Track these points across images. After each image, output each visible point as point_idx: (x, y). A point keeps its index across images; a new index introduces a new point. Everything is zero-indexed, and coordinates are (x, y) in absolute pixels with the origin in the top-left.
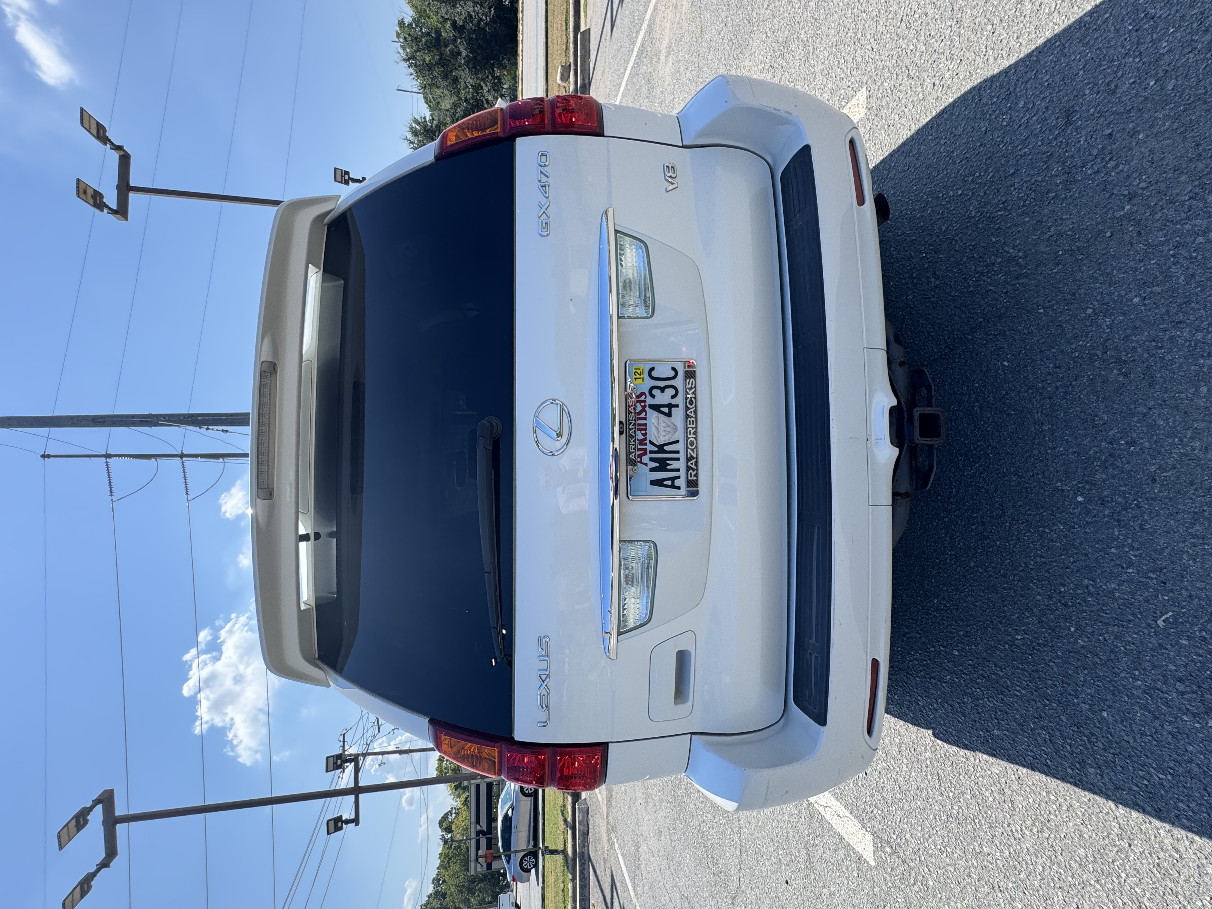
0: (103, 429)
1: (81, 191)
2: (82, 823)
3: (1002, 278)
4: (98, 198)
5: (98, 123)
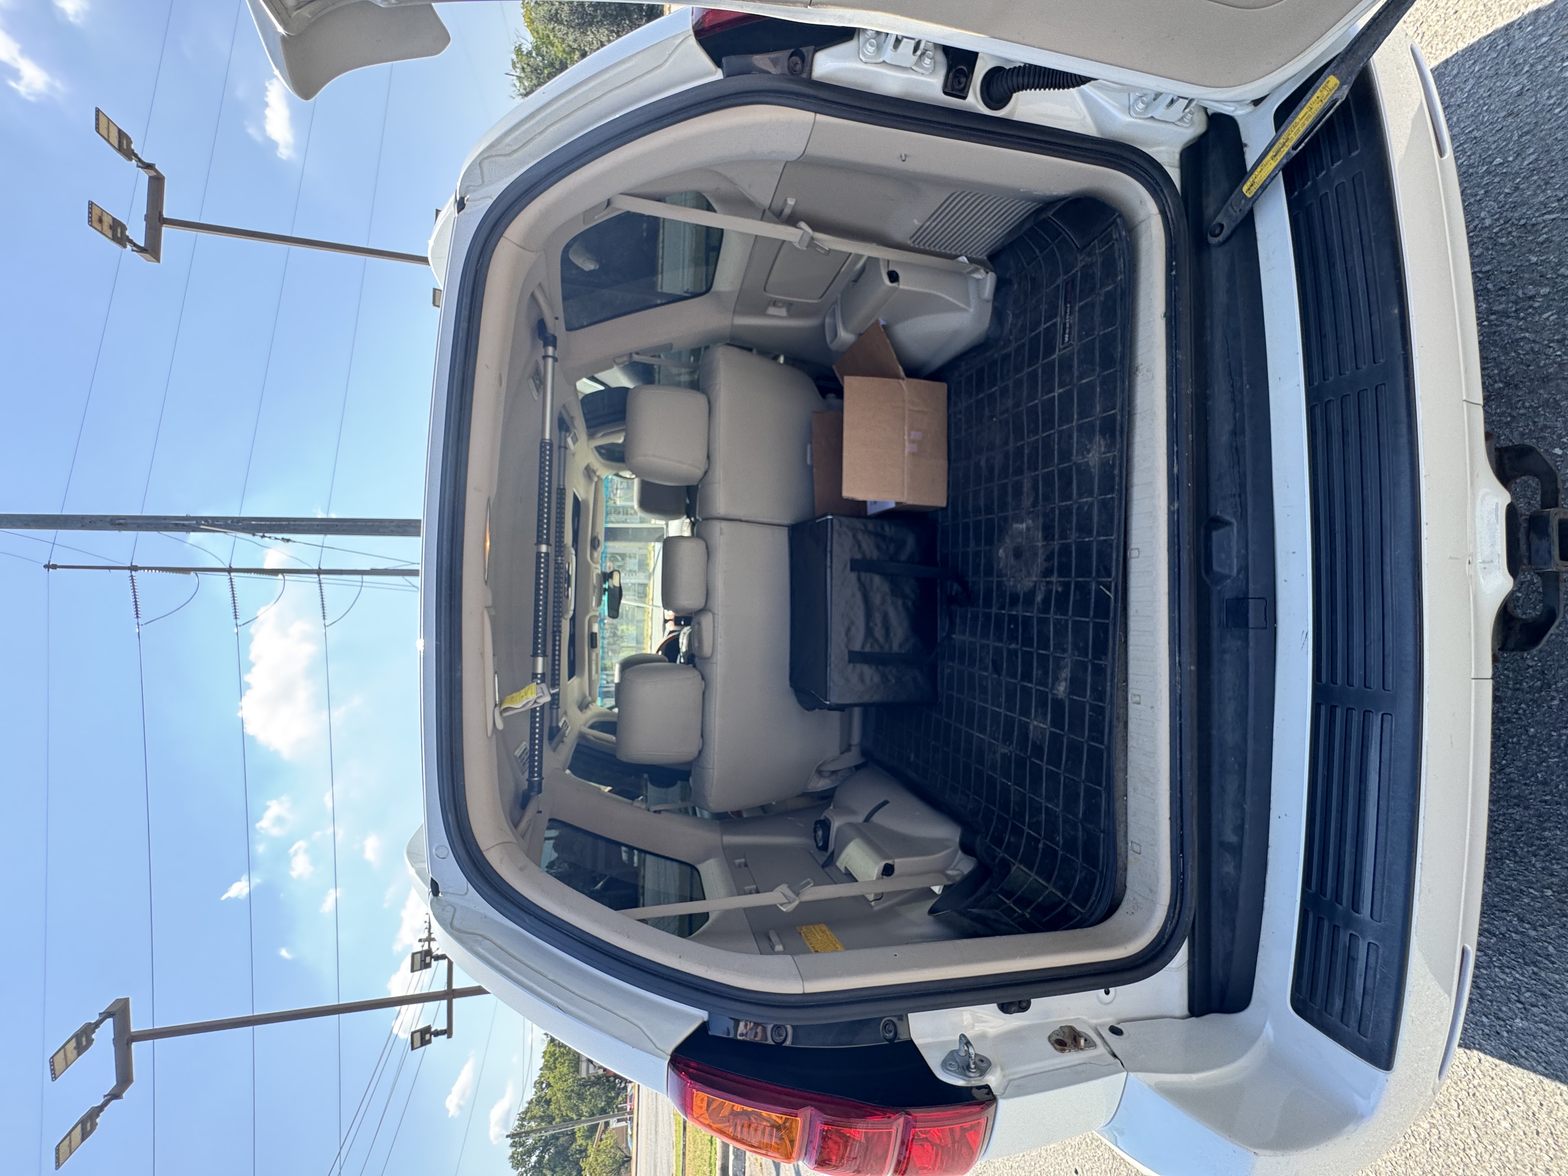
0: (123, 532)
1: (95, 218)
2: (84, 1043)
3: (1552, 318)
4: (119, 230)
5: (120, 131)
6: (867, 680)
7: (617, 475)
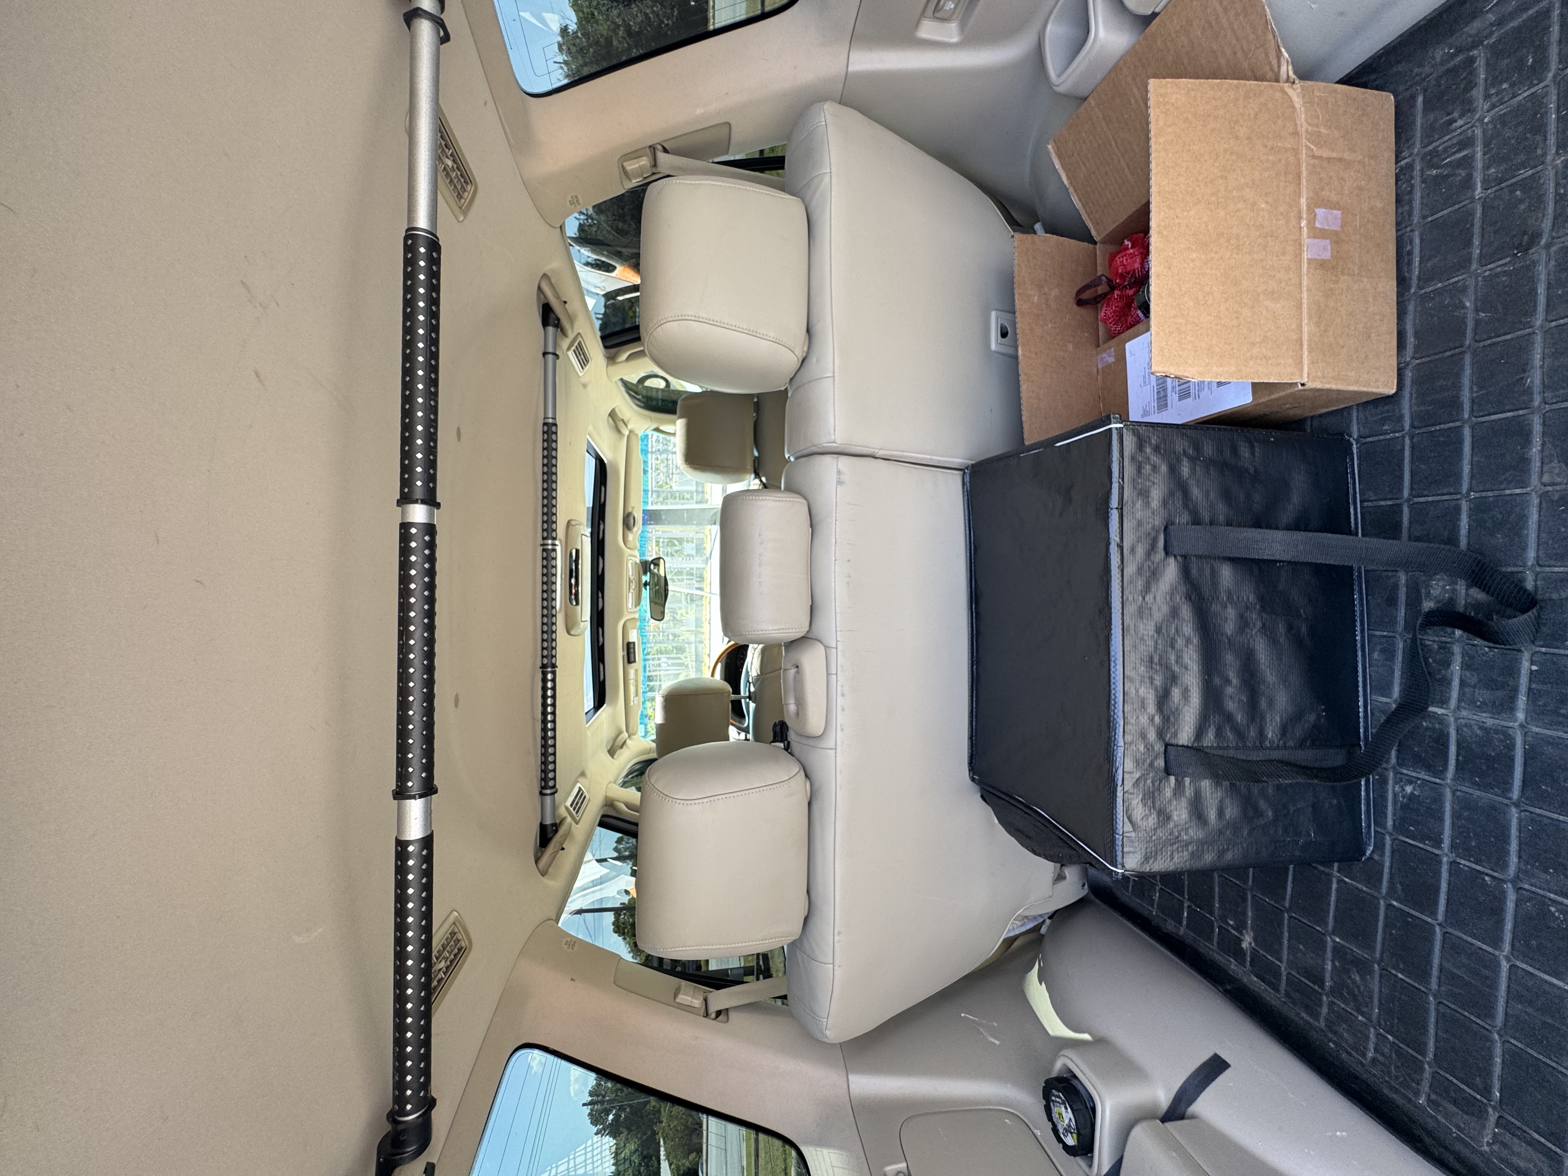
6: (1212, 815)
7: (657, 430)
